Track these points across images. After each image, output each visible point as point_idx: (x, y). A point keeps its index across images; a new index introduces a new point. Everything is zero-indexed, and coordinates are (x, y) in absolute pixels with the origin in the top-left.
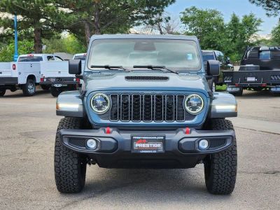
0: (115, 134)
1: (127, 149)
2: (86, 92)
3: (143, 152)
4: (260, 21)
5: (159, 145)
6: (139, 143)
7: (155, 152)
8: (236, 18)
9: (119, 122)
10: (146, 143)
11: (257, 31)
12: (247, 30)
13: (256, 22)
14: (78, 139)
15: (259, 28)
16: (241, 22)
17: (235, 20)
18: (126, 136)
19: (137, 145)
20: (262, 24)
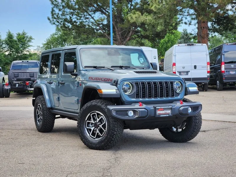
0: (144, 106)
1: (153, 115)
2: (117, 81)
3: (162, 116)
4: (31, 38)
5: (169, 112)
6: (159, 111)
7: (168, 115)
8: (12, 36)
9: (147, 99)
10: (163, 110)
11: (29, 46)
12: (20, 46)
13: (28, 39)
14: (122, 111)
15: (30, 44)
16: (15, 38)
17: (10, 36)
18: (151, 107)
19: (158, 112)
20: (32, 41)
